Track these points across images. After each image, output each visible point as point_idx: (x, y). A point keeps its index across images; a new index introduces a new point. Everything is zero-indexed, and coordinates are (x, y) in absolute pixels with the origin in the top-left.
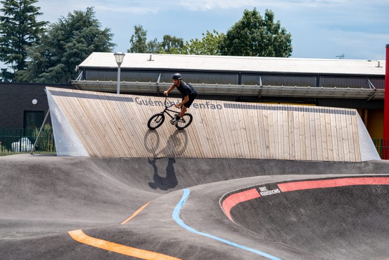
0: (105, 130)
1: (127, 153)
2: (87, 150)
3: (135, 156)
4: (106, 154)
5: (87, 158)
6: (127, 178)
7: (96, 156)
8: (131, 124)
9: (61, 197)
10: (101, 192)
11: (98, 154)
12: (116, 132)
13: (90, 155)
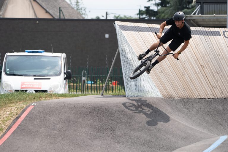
0: (184, 68)
1: (209, 92)
2: (160, 90)
3: (219, 96)
4: (183, 94)
5: (158, 99)
6: (207, 122)
7: (171, 97)
8: (217, 60)
9: (119, 142)
10: (165, 138)
11: (174, 94)
12: (197, 70)
13: (163, 95)
